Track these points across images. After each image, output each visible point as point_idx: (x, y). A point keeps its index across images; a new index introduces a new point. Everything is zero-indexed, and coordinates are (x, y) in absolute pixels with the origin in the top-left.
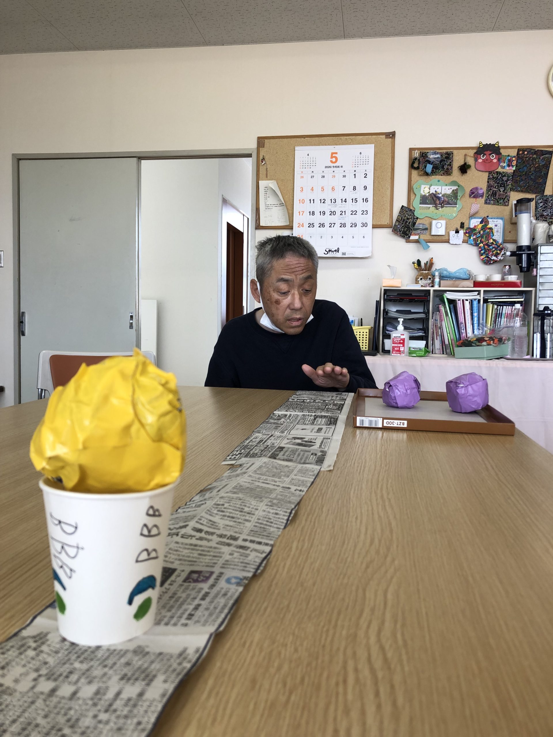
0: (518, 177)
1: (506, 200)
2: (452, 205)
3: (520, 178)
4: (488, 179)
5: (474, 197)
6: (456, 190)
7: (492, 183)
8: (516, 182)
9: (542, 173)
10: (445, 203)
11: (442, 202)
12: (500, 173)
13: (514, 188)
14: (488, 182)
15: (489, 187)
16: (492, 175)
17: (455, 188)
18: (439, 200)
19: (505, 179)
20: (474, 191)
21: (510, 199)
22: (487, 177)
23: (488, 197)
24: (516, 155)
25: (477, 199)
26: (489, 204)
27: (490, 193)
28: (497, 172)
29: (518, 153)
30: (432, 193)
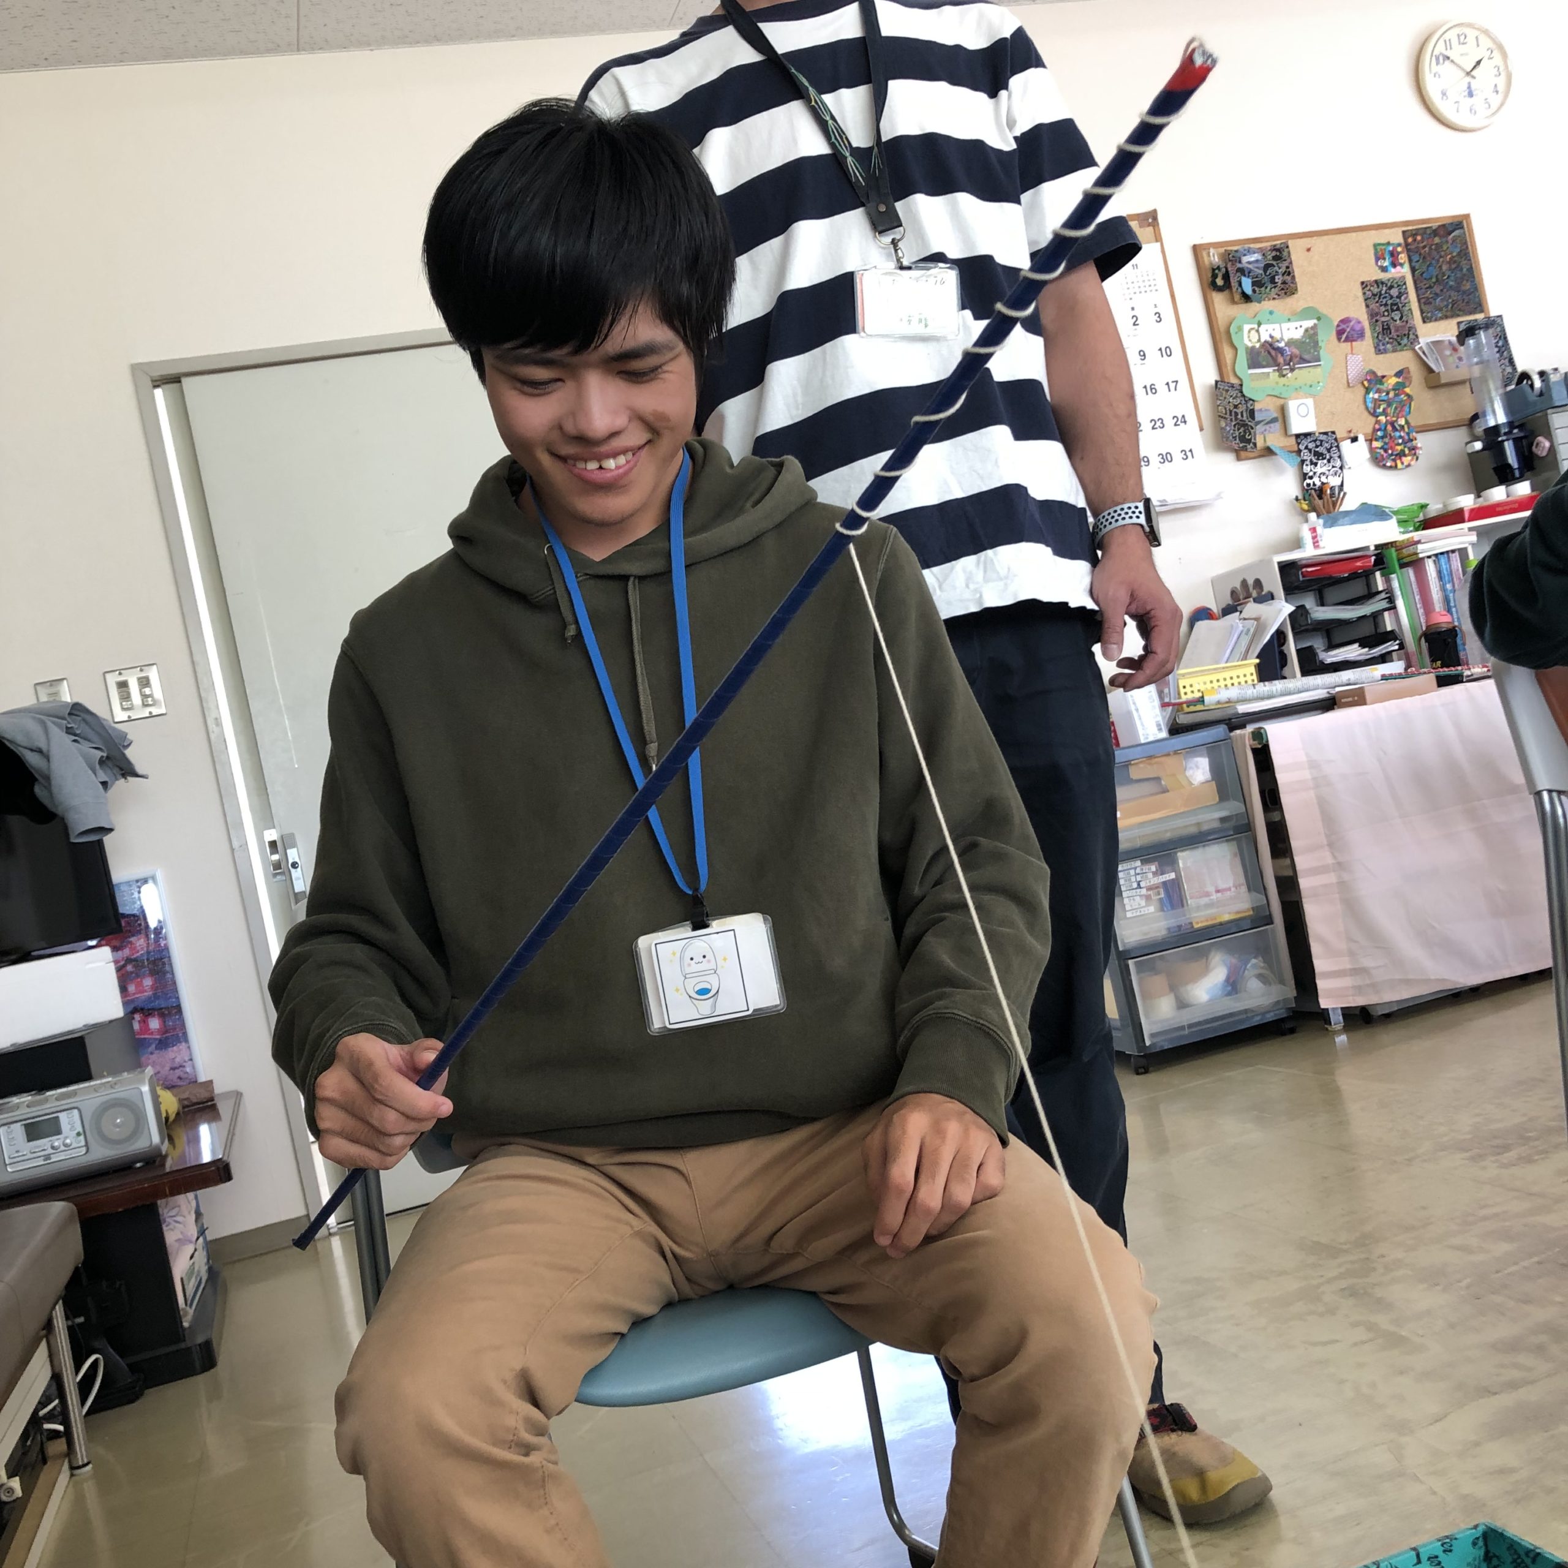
1: (1411, 336)
4: (1366, 300)
5: (1347, 340)
6: (1312, 328)
7: (1374, 306)
11: (1288, 358)
12: (1383, 283)
14: (1367, 306)
15: (1373, 316)
16: (1369, 290)
17: (1309, 323)
19: (1394, 292)
20: (1343, 326)
21: (1419, 333)
22: (1360, 293)
23: (1377, 337)
24: (1401, 241)
25: (1354, 343)
26: (1385, 351)
27: (1379, 329)
28: (1376, 282)
29: (1405, 239)
30: (1265, 342)
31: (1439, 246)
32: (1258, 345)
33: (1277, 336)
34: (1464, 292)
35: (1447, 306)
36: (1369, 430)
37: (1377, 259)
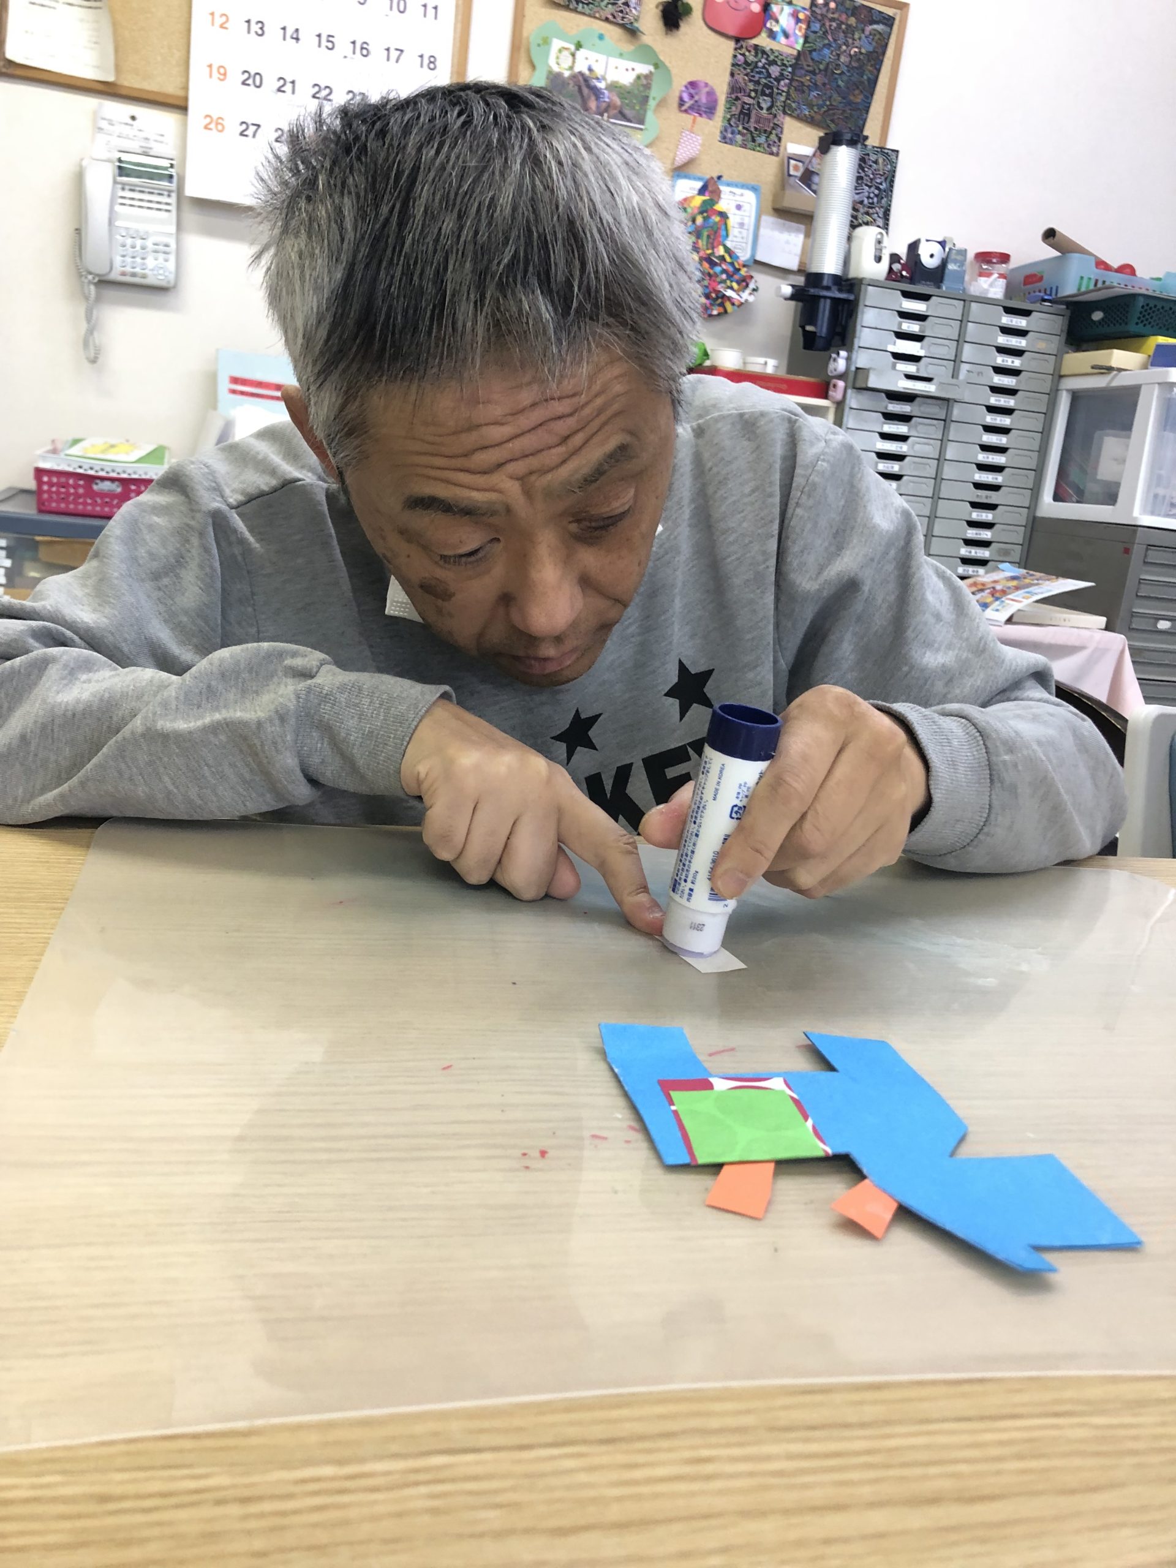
0: (806, 75)
1: (773, 137)
2: (629, 121)
3: (810, 81)
4: (733, 65)
5: (691, 110)
6: (646, 76)
7: (740, 78)
8: (800, 89)
9: (865, 77)
10: (614, 112)
11: (604, 105)
12: (764, 52)
13: (794, 105)
14: (732, 75)
16: (743, 55)
17: (644, 69)
18: (598, 98)
19: (775, 71)
20: (693, 90)
21: (785, 135)
22: (729, 54)
23: (729, 120)
24: (807, 6)
25: (698, 119)
26: (731, 142)
27: (736, 110)
28: (756, 47)
30: (580, 73)
31: (850, 30)
32: (567, 74)
33: (599, 71)
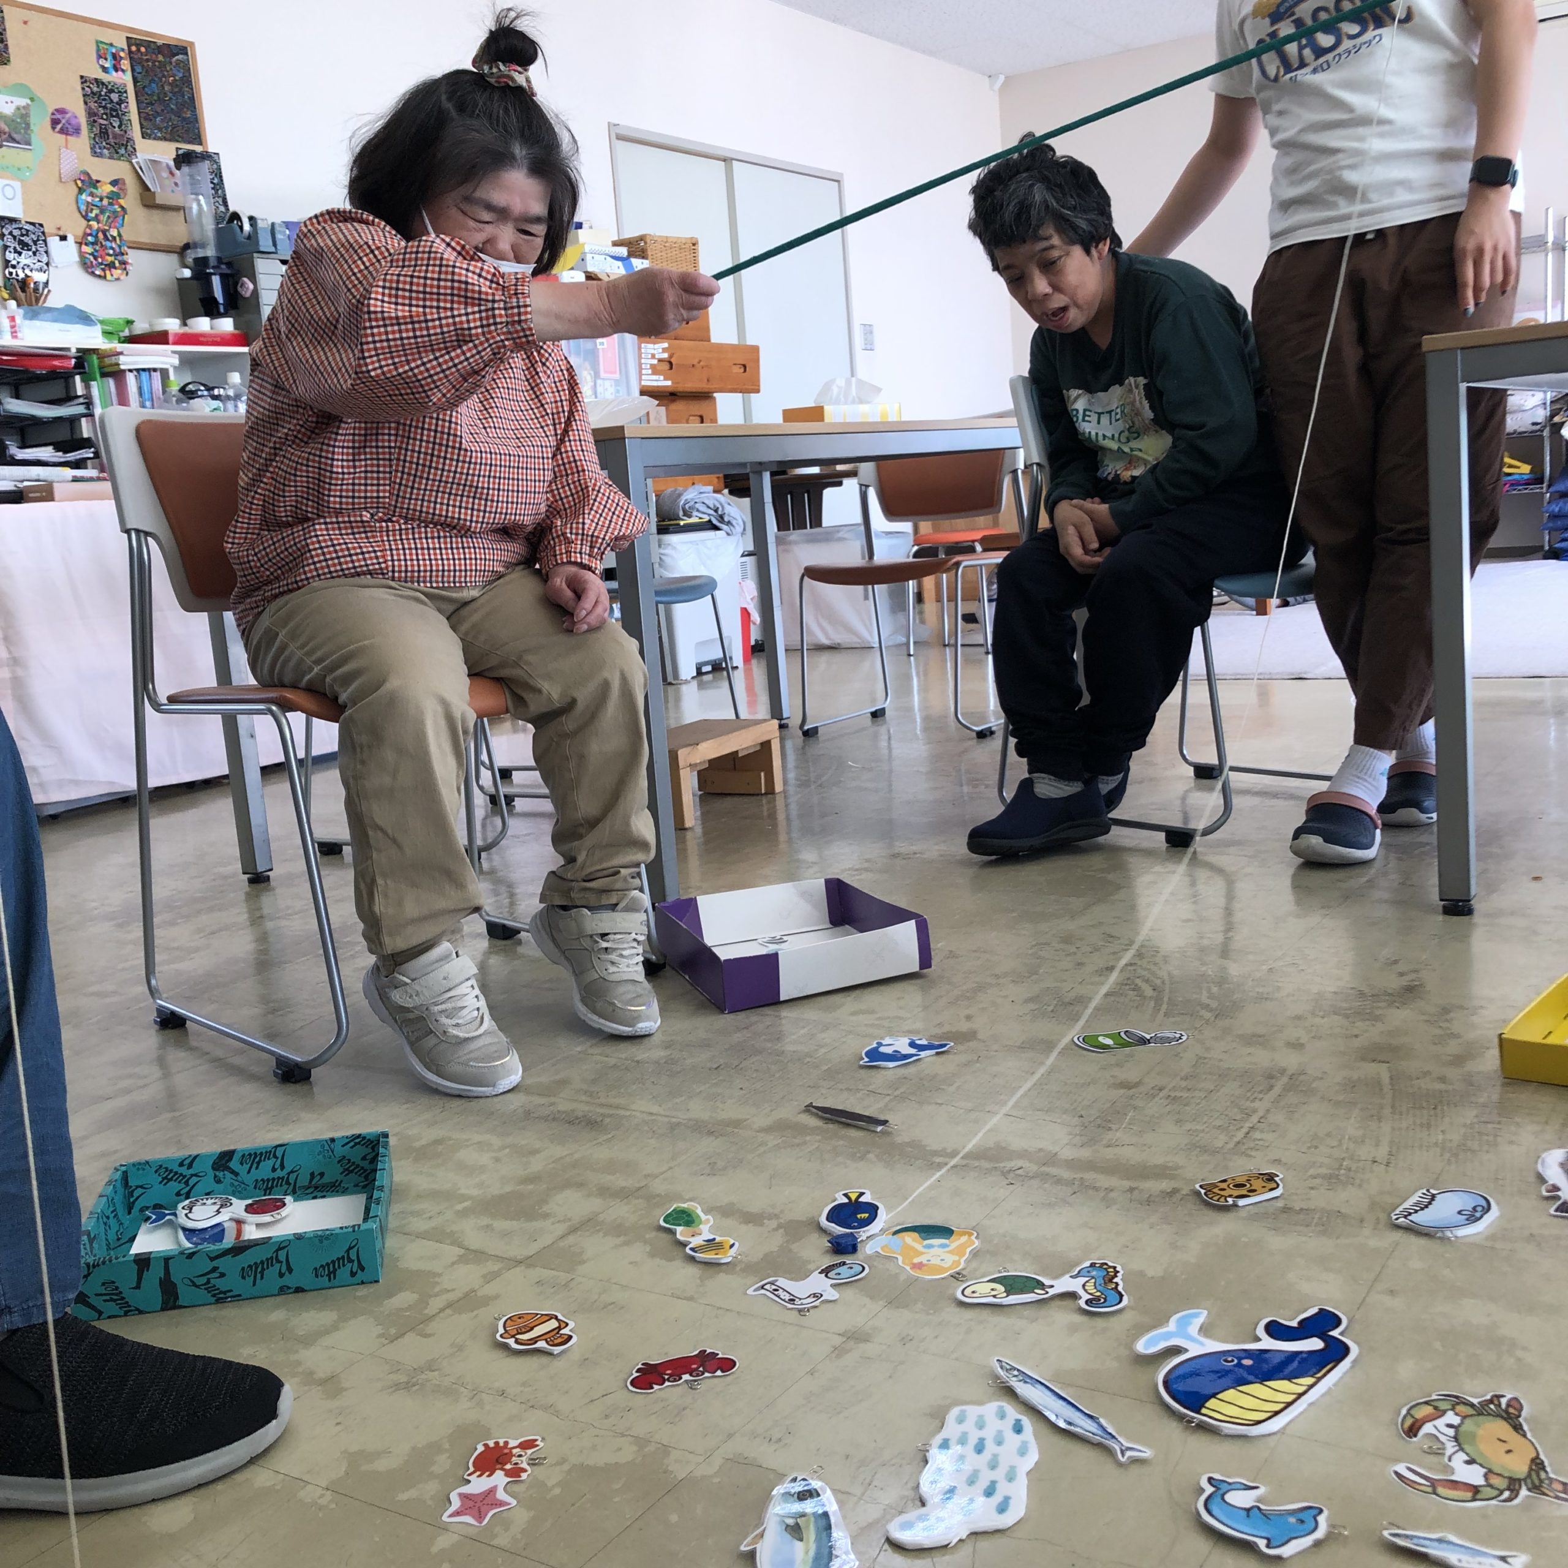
0: (147, 107)
1: (128, 151)
2: (18, 143)
3: (151, 110)
4: (84, 96)
5: (63, 131)
6: (24, 107)
7: (93, 105)
9: (186, 97)
10: (3, 136)
12: (103, 84)
14: (86, 103)
15: (91, 114)
16: (88, 86)
17: (23, 102)
19: (114, 97)
20: (58, 116)
21: (137, 147)
22: (79, 87)
23: (94, 138)
24: (126, 48)
25: (69, 137)
26: (101, 156)
27: (96, 130)
28: (96, 80)
29: (129, 46)
31: (162, 65)
34: (184, 119)
35: (166, 128)
36: (80, 233)
37: (99, 57)
